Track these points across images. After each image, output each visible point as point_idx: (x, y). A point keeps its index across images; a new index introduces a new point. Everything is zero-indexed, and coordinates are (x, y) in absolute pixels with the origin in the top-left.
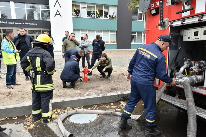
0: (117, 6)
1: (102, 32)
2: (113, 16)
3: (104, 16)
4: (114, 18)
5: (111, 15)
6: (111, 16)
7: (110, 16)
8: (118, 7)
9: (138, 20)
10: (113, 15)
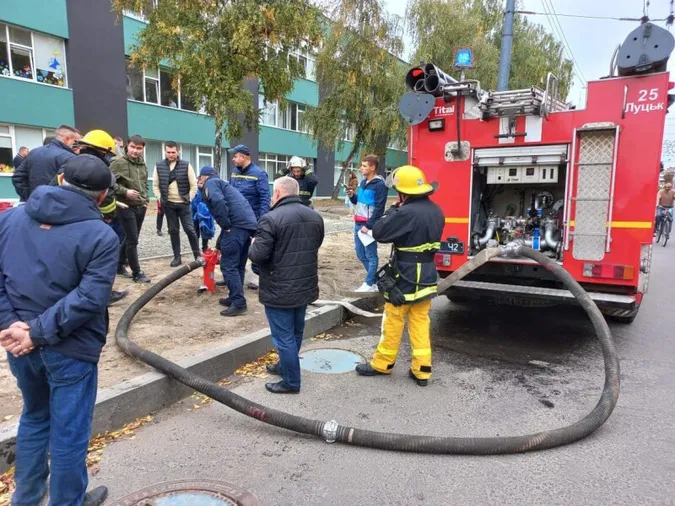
0: (66, 41)
1: (12, 131)
2: (51, 74)
3: (14, 68)
4: (55, 81)
5: (46, 68)
6: (46, 74)
7: (39, 72)
8: (70, 42)
9: (145, 102)
10: (52, 70)
